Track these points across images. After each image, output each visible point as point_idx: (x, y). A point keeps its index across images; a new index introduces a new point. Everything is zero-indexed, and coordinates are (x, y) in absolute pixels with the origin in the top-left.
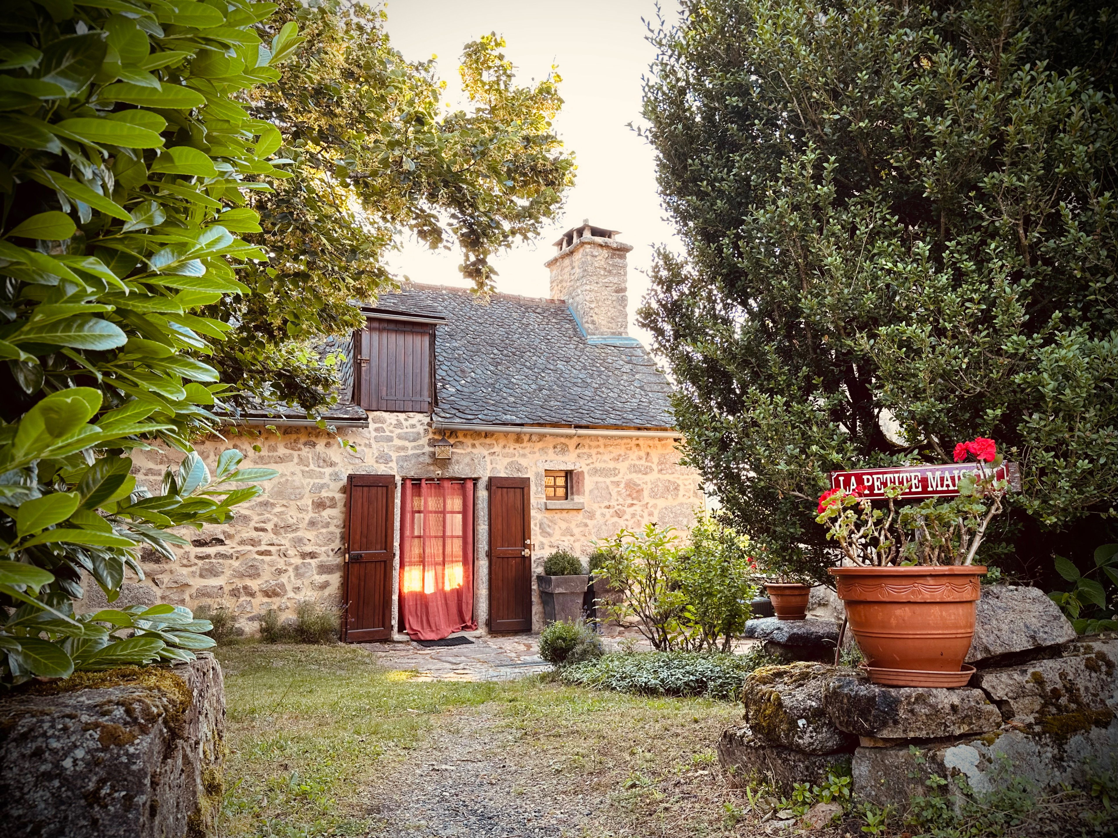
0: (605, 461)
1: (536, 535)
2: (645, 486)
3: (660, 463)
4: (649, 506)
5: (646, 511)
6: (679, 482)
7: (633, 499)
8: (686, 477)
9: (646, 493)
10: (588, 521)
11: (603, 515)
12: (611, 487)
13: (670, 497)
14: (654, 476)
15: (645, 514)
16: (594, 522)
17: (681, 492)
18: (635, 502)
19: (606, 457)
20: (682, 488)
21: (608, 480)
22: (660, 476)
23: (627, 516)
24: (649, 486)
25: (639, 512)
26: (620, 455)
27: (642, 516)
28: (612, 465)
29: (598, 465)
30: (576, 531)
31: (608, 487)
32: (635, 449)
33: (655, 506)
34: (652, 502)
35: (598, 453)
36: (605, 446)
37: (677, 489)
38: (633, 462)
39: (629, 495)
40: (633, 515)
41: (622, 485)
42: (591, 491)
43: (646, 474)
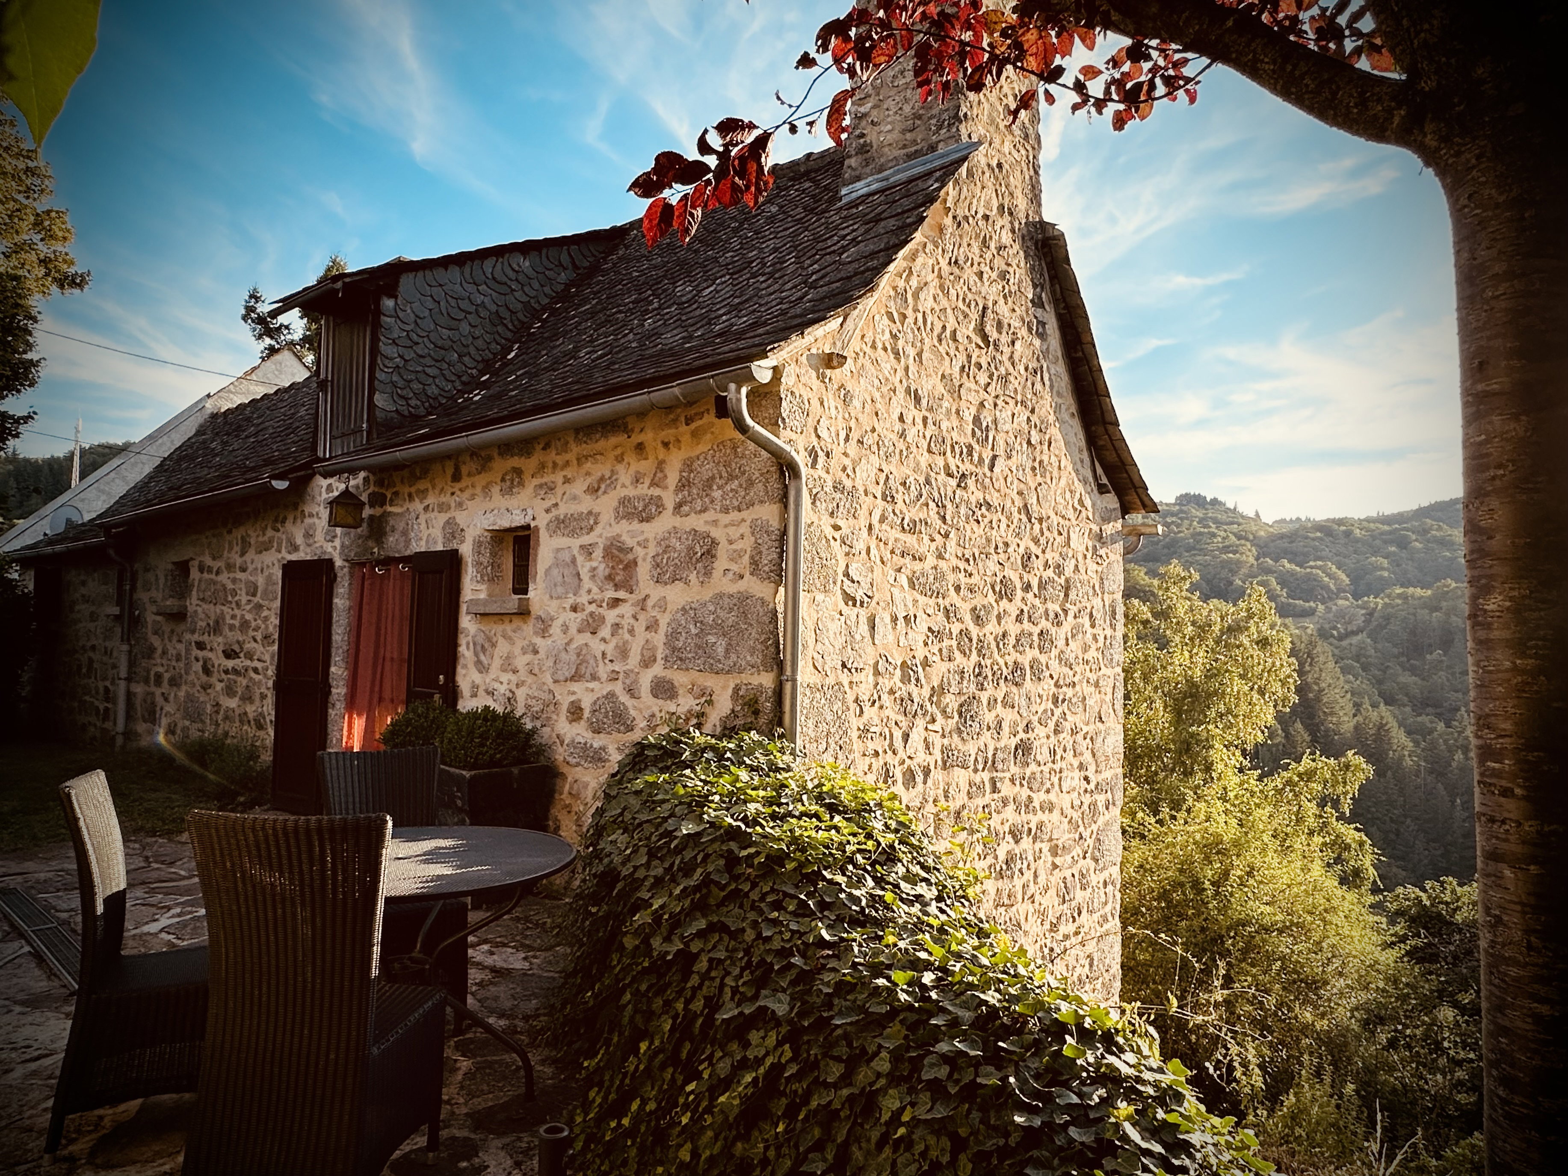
0: (575, 498)
1: (465, 666)
2: (640, 552)
3: (684, 485)
4: (650, 603)
5: (642, 617)
6: (716, 533)
7: (617, 587)
8: (734, 515)
9: (644, 571)
10: (538, 641)
11: (565, 629)
12: (580, 559)
13: (693, 577)
14: (666, 522)
15: (640, 627)
16: (549, 641)
17: (721, 563)
18: (621, 594)
19: (579, 487)
20: (722, 551)
21: (575, 543)
22: (677, 521)
23: (605, 632)
24: (652, 550)
25: (627, 621)
26: (602, 479)
27: (631, 632)
28: (586, 504)
29: (563, 510)
30: (521, 661)
31: (574, 561)
32: (630, 457)
33: (662, 604)
34: (656, 593)
35: (567, 481)
36: (580, 461)
37: (710, 554)
38: (624, 492)
39: (609, 578)
40: (617, 626)
41: (598, 553)
42: (547, 572)
43: (648, 519)
